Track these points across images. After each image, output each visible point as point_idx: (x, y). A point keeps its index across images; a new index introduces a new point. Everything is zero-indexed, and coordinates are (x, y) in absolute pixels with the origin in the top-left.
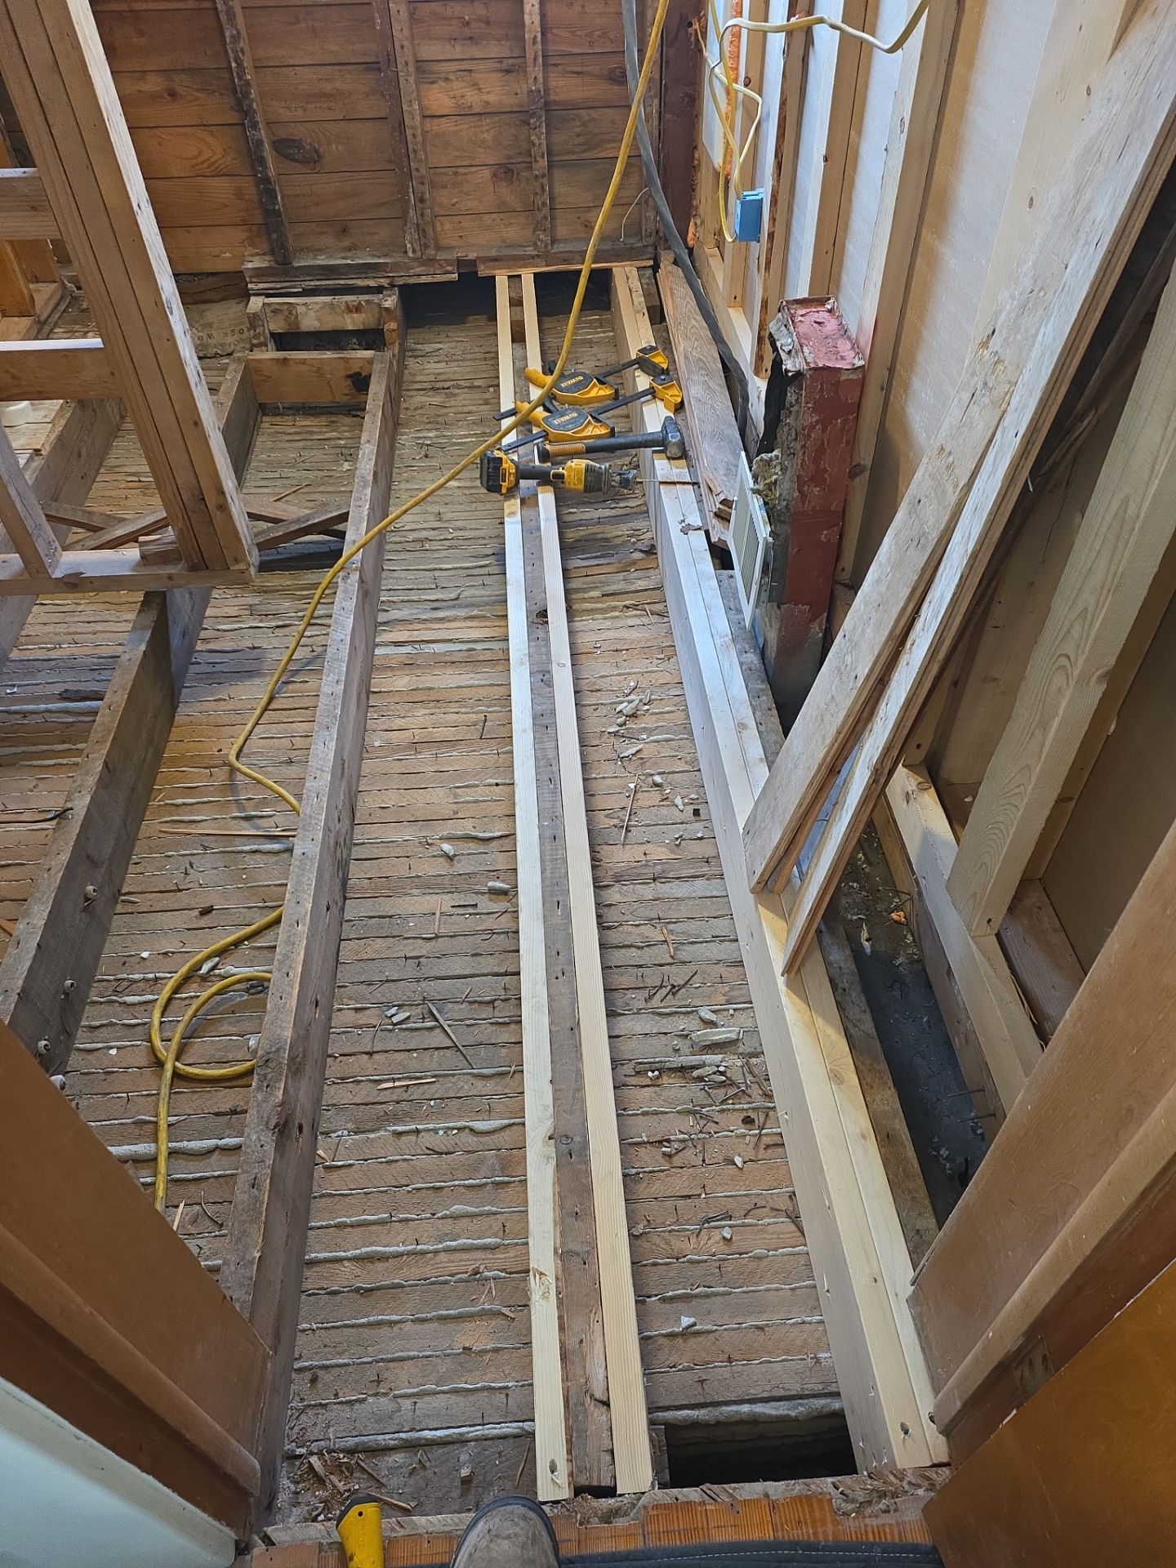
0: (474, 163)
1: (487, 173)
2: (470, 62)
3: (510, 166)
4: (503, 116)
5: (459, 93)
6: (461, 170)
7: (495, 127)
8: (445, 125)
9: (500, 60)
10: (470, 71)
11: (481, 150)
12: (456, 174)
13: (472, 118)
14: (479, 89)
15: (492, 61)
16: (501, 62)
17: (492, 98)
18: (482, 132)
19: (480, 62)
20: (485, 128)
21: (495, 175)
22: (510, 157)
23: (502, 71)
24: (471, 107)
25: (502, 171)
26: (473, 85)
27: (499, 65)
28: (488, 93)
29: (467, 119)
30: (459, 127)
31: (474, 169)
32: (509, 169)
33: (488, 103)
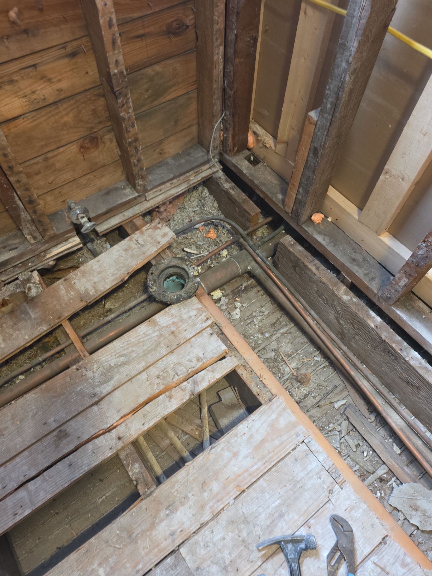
0: (60, 144)
1: (74, 148)
2: (31, 57)
3: (93, 135)
4: (79, 97)
5: (28, 91)
6: (50, 155)
7: (73, 109)
8: (23, 124)
9: (64, 46)
10: (34, 66)
11: (65, 132)
12: (46, 159)
13: (48, 109)
14: (49, 80)
15: (55, 49)
16: (64, 48)
17: (64, 85)
18: (62, 117)
19: (43, 53)
20: (64, 113)
21: (82, 147)
22: (92, 128)
23: (67, 56)
24: (45, 99)
25: (87, 141)
26: (42, 79)
27: (63, 51)
28: (59, 81)
29: (44, 112)
30: (39, 121)
31: (61, 150)
32: (94, 138)
33: (60, 90)
